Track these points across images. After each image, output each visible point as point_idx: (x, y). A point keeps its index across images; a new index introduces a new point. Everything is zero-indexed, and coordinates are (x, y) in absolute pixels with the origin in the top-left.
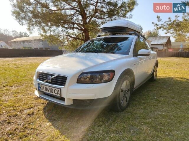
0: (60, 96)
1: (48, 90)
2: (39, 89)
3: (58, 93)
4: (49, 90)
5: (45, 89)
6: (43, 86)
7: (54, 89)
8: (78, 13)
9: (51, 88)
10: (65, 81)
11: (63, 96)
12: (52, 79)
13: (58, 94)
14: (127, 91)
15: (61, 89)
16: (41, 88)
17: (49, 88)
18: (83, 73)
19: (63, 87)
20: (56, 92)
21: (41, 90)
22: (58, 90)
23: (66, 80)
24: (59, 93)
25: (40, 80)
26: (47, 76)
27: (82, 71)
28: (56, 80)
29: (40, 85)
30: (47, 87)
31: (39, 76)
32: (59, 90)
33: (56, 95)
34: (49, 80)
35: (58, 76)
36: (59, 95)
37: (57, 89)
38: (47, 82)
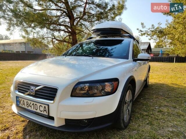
0: (47, 114)
1: (31, 106)
2: (18, 103)
3: (44, 110)
4: (32, 106)
5: (26, 104)
6: (23, 101)
7: (39, 105)
8: (64, 14)
9: (35, 103)
10: (55, 95)
11: (51, 115)
12: (36, 91)
13: (45, 112)
15: (48, 105)
16: (20, 102)
17: (32, 103)
18: (79, 83)
19: (52, 102)
20: (42, 109)
21: (20, 105)
22: (45, 107)
23: (56, 92)
24: (46, 111)
25: (19, 92)
26: (29, 87)
27: (78, 80)
28: (42, 92)
29: (19, 98)
30: (29, 102)
31: (19, 87)
32: (47, 107)
33: (42, 113)
34: (32, 92)
35: (45, 87)
37: (43, 106)
38: (28, 95)
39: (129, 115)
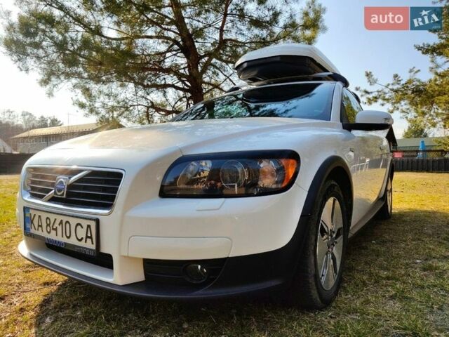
0: (93, 247)
1: (56, 230)
2: (28, 226)
3: (87, 237)
4: (59, 229)
5: (44, 225)
6: (39, 216)
7: (74, 222)
9: (65, 219)
10: (115, 190)
11: (105, 249)
12: (71, 187)
13: (89, 240)
14: (334, 236)
15: (97, 221)
16: (32, 222)
17: (59, 218)
18: (183, 161)
19: (106, 212)
20: (82, 233)
21: (33, 231)
22: (89, 226)
23: (118, 183)
24: (91, 237)
25: (34, 196)
26: (55, 178)
27: (181, 150)
28: (85, 188)
29: (31, 211)
30: (52, 217)
31: (33, 182)
32: (93, 224)
33: (82, 244)
34: (60, 191)
35: (94, 173)
36: (90, 245)
37: (85, 223)
38: (53, 200)
39: (335, 272)
